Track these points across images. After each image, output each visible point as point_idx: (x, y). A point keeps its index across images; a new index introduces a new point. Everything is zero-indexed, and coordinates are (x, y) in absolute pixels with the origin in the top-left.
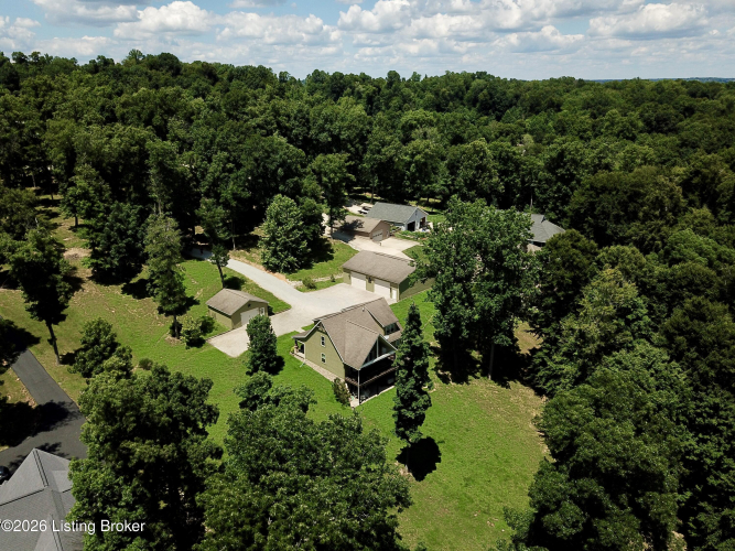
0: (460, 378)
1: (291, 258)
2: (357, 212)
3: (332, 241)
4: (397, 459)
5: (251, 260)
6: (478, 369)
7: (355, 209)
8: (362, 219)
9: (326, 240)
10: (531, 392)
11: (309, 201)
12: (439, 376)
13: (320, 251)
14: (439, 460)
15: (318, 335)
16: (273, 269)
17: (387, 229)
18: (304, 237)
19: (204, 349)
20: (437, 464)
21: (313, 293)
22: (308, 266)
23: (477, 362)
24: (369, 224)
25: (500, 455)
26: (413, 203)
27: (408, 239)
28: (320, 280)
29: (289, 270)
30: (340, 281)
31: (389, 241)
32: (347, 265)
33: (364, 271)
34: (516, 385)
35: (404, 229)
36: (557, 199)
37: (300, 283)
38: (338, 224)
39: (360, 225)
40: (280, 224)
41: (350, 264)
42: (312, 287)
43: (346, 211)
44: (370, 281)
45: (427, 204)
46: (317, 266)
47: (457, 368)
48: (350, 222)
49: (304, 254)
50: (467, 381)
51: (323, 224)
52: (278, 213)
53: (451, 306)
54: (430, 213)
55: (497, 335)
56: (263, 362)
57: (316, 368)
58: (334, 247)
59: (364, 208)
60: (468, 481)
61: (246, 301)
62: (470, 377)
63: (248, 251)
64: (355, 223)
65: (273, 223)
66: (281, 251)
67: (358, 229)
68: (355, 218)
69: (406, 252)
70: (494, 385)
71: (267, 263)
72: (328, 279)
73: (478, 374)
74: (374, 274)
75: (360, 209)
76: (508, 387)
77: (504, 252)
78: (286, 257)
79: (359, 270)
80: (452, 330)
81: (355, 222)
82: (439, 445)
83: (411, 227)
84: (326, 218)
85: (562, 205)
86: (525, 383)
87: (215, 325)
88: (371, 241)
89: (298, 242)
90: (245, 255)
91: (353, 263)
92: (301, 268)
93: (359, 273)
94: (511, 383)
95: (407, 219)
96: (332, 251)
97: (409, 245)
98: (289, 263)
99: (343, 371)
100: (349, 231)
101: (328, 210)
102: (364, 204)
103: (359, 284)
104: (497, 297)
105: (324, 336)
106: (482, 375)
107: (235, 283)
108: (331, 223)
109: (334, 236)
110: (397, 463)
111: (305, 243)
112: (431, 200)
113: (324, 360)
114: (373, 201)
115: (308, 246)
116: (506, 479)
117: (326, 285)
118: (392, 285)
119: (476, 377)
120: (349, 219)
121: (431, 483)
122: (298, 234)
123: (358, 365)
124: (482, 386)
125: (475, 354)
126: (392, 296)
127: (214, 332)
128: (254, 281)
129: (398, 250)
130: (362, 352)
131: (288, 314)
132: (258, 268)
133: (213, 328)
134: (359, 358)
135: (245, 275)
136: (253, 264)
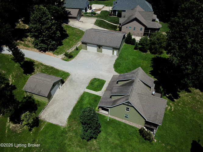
12: (168, 98)
15: (122, 106)
21: (73, 61)
24: (74, 12)
28: (71, 50)
32: (83, 40)
34: (192, 89)
35: (84, 11)
37: (62, 56)
44: (99, 48)
58: (65, 28)
67: (70, 16)
69: (96, 24)
72: (73, 49)
73: (179, 90)
76: (190, 91)
79: (92, 42)
87: (36, 102)
90: (21, 44)
91: (86, 38)
96: (65, 31)
97: (93, 20)
103: (92, 49)
113: (127, 117)
117: (76, 53)
118: (114, 48)
119: (179, 92)
126: (113, 54)
127: (39, 108)
128: (39, 61)
129: (91, 23)
130: (159, 113)
131: (71, 80)
132: (34, 51)
133: (36, 105)
134: (158, 117)
135: (31, 58)
136: (29, 49)
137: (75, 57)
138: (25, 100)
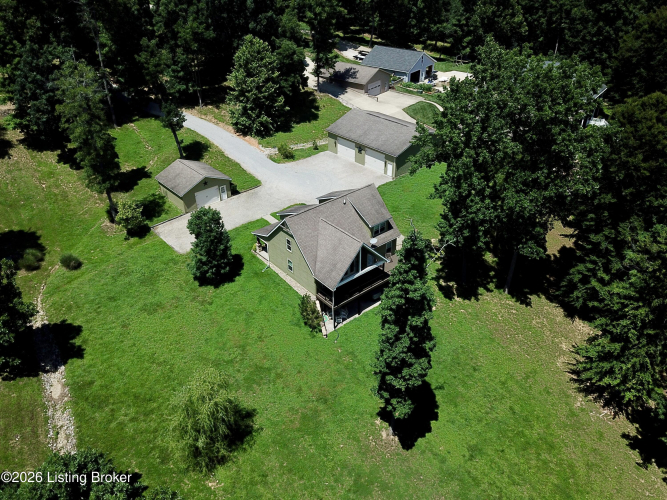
0: (468, 293)
1: (264, 118)
2: (352, 58)
3: (319, 95)
4: (379, 414)
5: (219, 120)
6: (492, 278)
7: (350, 54)
8: (357, 67)
9: (311, 93)
10: (560, 311)
11: (287, 44)
12: (441, 288)
13: (303, 108)
14: (435, 417)
15: (282, 237)
16: (243, 131)
17: (386, 79)
18: (280, 91)
19: (148, 241)
20: (433, 423)
21: (290, 165)
22: (287, 128)
23: (492, 269)
24: (365, 74)
25: (517, 408)
26: (419, 47)
27: (410, 92)
28: (300, 146)
29: (263, 133)
30: (324, 148)
31: (388, 95)
32: (332, 128)
33: (353, 136)
34: (539, 301)
35: (406, 79)
36: (595, 44)
37: (274, 151)
38: (327, 72)
39: (354, 75)
40: (249, 74)
41: (337, 128)
42: (288, 156)
43: (337, 57)
44: (360, 151)
45: (435, 49)
46: (299, 128)
47: (464, 276)
48: (342, 70)
49: (281, 112)
50: (476, 295)
51: (306, 73)
52: (247, 62)
53: (467, 208)
54: (439, 60)
55: (526, 243)
56: (212, 268)
57: (282, 275)
58: (320, 103)
59: (360, 53)
60: (474, 451)
61: (201, 178)
62: (481, 290)
63: (218, 107)
64: (348, 73)
65: (241, 74)
66: (252, 109)
67: (351, 80)
68: (348, 66)
69: (408, 110)
70: (511, 302)
71: (236, 124)
72: (309, 145)
73: (491, 286)
74: (365, 141)
75: (356, 53)
76: (528, 304)
77: (556, 130)
78: (258, 116)
79: (347, 135)
80: (465, 238)
81: (348, 71)
82: (436, 392)
83: (415, 77)
84: (311, 66)
85: (600, 51)
86: (551, 299)
87: (166, 207)
88: (366, 96)
89: (272, 98)
90: (213, 113)
91: (341, 126)
92: (277, 131)
93: (348, 141)
94: (533, 298)
95: (410, 68)
96: (317, 108)
97: (411, 100)
98: (262, 124)
99: (314, 286)
100: (340, 82)
101: (314, 55)
102: (362, 48)
103: (347, 153)
104: (533, 194)
105: (290, 239)
106: (498, 287)
107: (195, 150)
108: (317, 73)
109: (321, 88)
110: (378, 421)
111: (281, 99)
112: (440, 44)
113: (290, 268)
114: (371, 44)
115: (286, 104)
116: (526, 446)
117: (307, 154)
118: (388, 158)
119: (488, 290)
120: (340, 67)
121: (423, 452)
122: (272, 88)
123: (332, 285)
124: (495, 302)
125: (489, 257)
126: (386, 172)
127: (163, 216)
128: (220, 147)
129: (398, 107)
130: (339, 266)
131: (256, 193)
132: (227, 130)
133: (163, 210)
134: (334, 274)
135: (210, 139)
136: (221, 124)
137: (298, 159)
138: (152, 199)
